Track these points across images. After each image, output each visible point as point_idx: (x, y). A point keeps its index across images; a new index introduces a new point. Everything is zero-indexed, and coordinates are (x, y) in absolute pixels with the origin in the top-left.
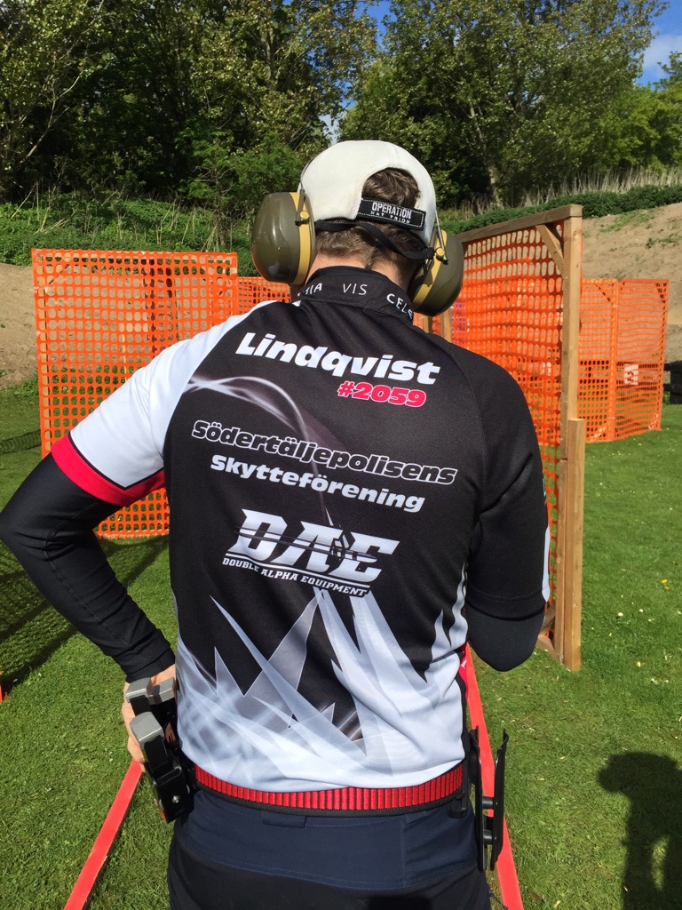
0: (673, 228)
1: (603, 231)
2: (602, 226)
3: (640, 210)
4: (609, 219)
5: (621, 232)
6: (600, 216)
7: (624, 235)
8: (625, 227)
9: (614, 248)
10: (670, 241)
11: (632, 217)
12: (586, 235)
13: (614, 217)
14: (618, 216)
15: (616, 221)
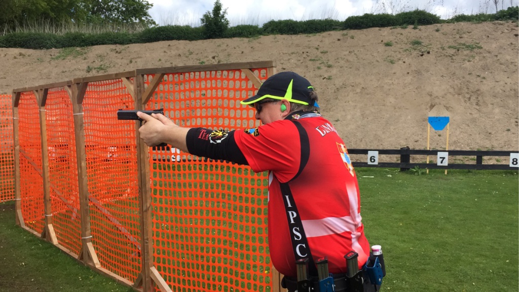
0: (101, 61)
1: (53, 59)
2: (51, 55)
3: (75, 47)
4: (54, 51)
5: (66, 60)
6: (47, 48)
7: (69, 62)
8: (69, 58)
9: (64, 70)
10: (102, 69)
11: (71, 52)
12: (40, 60)
13: (58, 50)
14: (61, 49)
15: (60, 53)
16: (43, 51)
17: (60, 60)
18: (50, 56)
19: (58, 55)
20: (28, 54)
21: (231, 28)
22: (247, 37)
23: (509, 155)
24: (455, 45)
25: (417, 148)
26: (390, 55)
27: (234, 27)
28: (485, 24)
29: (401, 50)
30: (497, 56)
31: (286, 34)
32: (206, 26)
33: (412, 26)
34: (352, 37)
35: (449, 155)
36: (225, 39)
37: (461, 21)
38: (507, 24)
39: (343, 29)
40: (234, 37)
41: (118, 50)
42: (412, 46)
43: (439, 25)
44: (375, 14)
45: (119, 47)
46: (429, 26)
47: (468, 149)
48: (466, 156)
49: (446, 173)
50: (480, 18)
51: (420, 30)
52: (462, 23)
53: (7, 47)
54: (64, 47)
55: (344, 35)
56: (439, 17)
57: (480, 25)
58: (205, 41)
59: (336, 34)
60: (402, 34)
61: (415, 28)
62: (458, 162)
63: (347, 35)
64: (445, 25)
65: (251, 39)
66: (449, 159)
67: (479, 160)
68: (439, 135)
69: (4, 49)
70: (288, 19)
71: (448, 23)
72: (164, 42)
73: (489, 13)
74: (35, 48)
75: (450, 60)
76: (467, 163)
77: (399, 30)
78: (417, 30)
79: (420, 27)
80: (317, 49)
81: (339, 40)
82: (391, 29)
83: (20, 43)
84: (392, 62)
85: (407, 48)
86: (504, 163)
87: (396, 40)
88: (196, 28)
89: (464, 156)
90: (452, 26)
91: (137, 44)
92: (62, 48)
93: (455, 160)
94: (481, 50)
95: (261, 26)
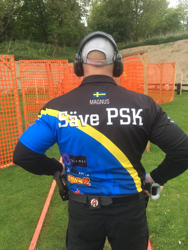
0: (179, 47)
3: (170, 42)
6: (159, 44)
8: (166, 47)
9: (163, 53)
10: (178, 51)
11: (168, 45)
12: (155, 50)
13: (163, 44)
16: (157, 45)
17: (163, 48)
18: (159, 48)
19: (163, 46)
20: (152, 47)
53: (145, 46)
54: (166, 43)
69: (144, 46)
74: (155, 45)
83: (150, 43)
92: (165, 43)
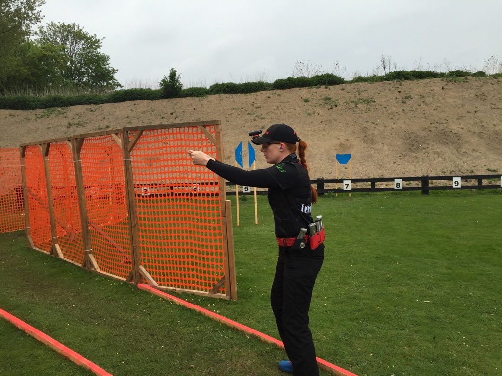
0: (79, 118)
1: (38, 117)
3: (56, 108)
4: (38, 111)
5: (50, 118)
6: (33, 109)
7: (52, 120)
8: (52, 116)
9: (49, 127)
10: (81, 125)
11: (53, 111)
12: (28, 119)
13: (42, 110)
14: (44, 110)
15: (44, 112)
16: (29, 111)
17: (44, 118)
18: (36, 116)
19: (43, 114)
20: (16, 114)
21: (185, 89)
22: (198, 97)
23: (394, 181)
24: (356, 100)
25: (329, 179)
26: (308, 108)
27: (187, 89)
28: (377, 83)
29: (316, 105)
30: (386, 108)
31: (228, 94)
32: (164, 89)
33: (324, 86)
34: (280, 96)
35: (351, 182)
36: (180, 99)
37: (360, 82)
38: (393, 84)
39: (272, 89)
40: (187, 97)
41: (92, 109)
42: (325, 102)
43: (343, 85)
44: (296, 77)
45: (93, 107)
46: (336, 86)
47: (366, 177)
48: (365, 183)
49: (350, 196)
50: (373, 79)
51: (330, 89)
52: (361, 84)
54: (47, 107)
55: (273, 94)
56: (343, 79)
57: (373, 85)
58: (164, 100)
59: (266, 93)
60: (316, 93)
61: (326, 88)
62: (359, 187)
63: (275, 93)
64: (348, 85)
65: (201, 98)
66: (352, 185)
67: (373, 185)
68: (346, 168)
70: (229, 82)
71: (350, 83)
72: (130, 102)
73: (380, 75)
74: (22, 109)
75: (352, 112)
76: (365, 188)
77: (314, 89)
78: (327, 89)
79: (329, 87)
80: (253, 105)
81: (269, 98)
82: (308, 89)
84: (309, 114)
85: (320, 103)
86: (391, 186)
87: (312, 97)
88: (156, 90)
89: (363, 183)
90: (353, 85)
91: (108, 104)
92: (45, 108)
93: (357, 186)
94: (374, 104)
95: (208, 87)
